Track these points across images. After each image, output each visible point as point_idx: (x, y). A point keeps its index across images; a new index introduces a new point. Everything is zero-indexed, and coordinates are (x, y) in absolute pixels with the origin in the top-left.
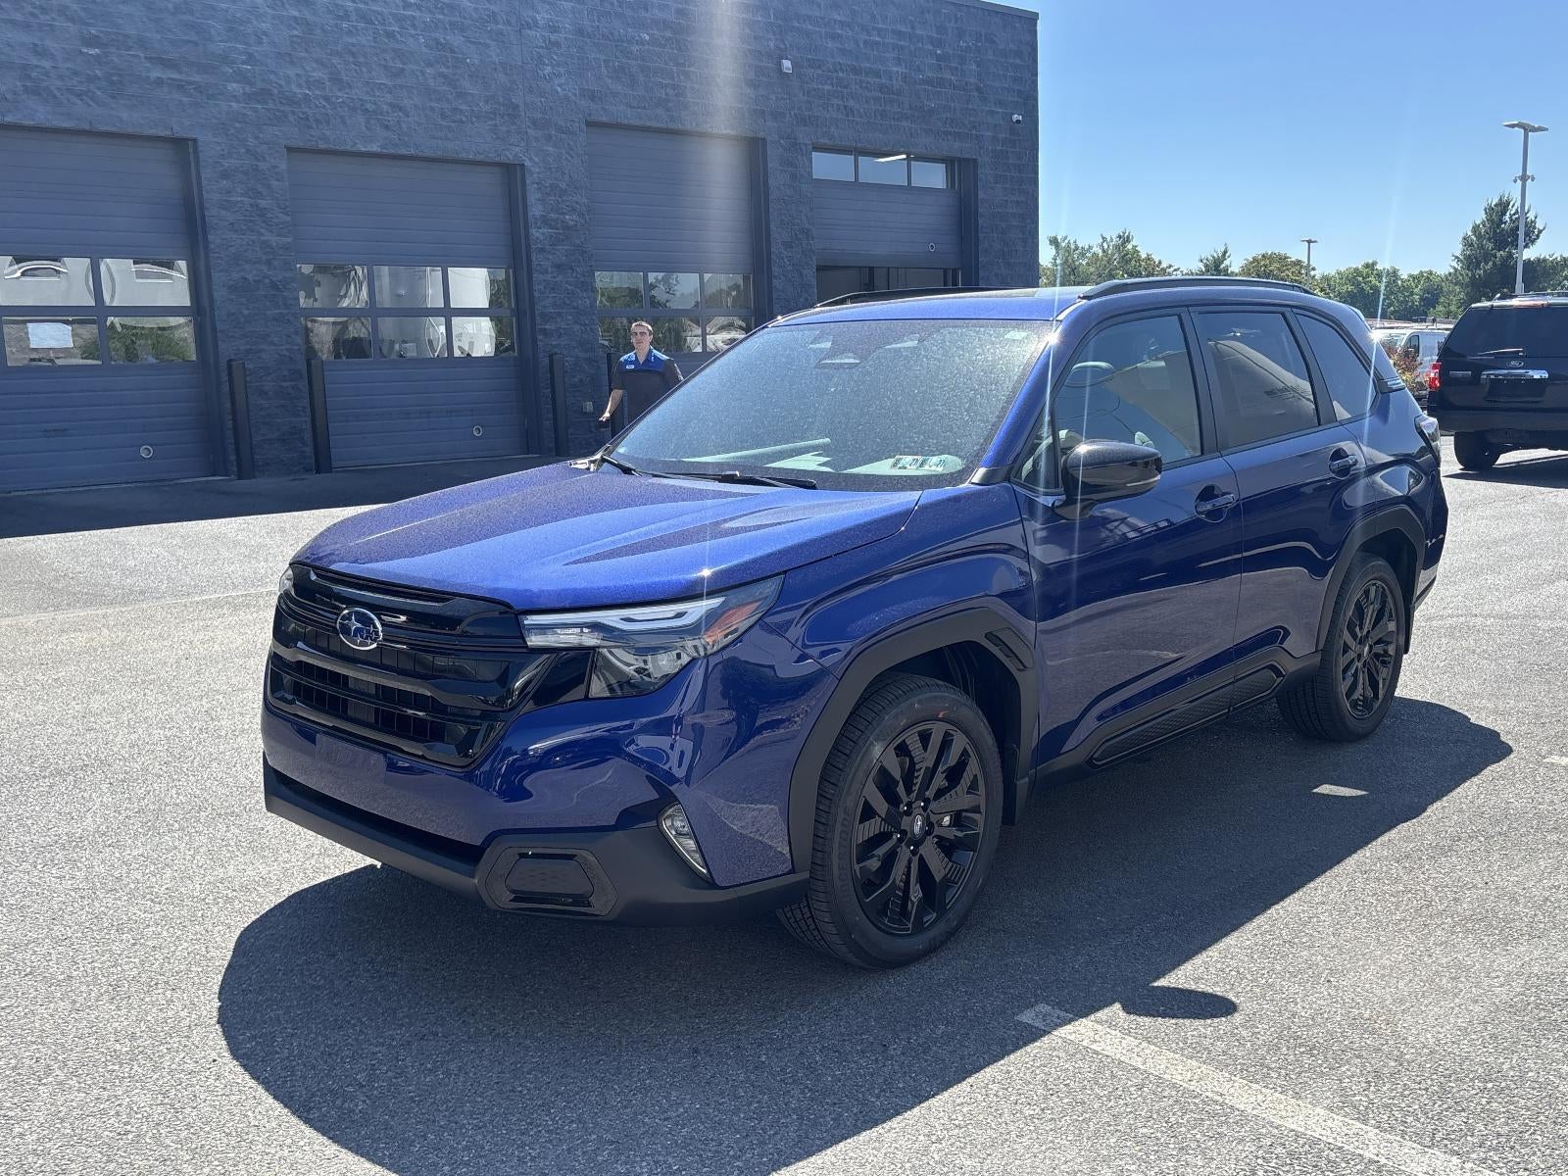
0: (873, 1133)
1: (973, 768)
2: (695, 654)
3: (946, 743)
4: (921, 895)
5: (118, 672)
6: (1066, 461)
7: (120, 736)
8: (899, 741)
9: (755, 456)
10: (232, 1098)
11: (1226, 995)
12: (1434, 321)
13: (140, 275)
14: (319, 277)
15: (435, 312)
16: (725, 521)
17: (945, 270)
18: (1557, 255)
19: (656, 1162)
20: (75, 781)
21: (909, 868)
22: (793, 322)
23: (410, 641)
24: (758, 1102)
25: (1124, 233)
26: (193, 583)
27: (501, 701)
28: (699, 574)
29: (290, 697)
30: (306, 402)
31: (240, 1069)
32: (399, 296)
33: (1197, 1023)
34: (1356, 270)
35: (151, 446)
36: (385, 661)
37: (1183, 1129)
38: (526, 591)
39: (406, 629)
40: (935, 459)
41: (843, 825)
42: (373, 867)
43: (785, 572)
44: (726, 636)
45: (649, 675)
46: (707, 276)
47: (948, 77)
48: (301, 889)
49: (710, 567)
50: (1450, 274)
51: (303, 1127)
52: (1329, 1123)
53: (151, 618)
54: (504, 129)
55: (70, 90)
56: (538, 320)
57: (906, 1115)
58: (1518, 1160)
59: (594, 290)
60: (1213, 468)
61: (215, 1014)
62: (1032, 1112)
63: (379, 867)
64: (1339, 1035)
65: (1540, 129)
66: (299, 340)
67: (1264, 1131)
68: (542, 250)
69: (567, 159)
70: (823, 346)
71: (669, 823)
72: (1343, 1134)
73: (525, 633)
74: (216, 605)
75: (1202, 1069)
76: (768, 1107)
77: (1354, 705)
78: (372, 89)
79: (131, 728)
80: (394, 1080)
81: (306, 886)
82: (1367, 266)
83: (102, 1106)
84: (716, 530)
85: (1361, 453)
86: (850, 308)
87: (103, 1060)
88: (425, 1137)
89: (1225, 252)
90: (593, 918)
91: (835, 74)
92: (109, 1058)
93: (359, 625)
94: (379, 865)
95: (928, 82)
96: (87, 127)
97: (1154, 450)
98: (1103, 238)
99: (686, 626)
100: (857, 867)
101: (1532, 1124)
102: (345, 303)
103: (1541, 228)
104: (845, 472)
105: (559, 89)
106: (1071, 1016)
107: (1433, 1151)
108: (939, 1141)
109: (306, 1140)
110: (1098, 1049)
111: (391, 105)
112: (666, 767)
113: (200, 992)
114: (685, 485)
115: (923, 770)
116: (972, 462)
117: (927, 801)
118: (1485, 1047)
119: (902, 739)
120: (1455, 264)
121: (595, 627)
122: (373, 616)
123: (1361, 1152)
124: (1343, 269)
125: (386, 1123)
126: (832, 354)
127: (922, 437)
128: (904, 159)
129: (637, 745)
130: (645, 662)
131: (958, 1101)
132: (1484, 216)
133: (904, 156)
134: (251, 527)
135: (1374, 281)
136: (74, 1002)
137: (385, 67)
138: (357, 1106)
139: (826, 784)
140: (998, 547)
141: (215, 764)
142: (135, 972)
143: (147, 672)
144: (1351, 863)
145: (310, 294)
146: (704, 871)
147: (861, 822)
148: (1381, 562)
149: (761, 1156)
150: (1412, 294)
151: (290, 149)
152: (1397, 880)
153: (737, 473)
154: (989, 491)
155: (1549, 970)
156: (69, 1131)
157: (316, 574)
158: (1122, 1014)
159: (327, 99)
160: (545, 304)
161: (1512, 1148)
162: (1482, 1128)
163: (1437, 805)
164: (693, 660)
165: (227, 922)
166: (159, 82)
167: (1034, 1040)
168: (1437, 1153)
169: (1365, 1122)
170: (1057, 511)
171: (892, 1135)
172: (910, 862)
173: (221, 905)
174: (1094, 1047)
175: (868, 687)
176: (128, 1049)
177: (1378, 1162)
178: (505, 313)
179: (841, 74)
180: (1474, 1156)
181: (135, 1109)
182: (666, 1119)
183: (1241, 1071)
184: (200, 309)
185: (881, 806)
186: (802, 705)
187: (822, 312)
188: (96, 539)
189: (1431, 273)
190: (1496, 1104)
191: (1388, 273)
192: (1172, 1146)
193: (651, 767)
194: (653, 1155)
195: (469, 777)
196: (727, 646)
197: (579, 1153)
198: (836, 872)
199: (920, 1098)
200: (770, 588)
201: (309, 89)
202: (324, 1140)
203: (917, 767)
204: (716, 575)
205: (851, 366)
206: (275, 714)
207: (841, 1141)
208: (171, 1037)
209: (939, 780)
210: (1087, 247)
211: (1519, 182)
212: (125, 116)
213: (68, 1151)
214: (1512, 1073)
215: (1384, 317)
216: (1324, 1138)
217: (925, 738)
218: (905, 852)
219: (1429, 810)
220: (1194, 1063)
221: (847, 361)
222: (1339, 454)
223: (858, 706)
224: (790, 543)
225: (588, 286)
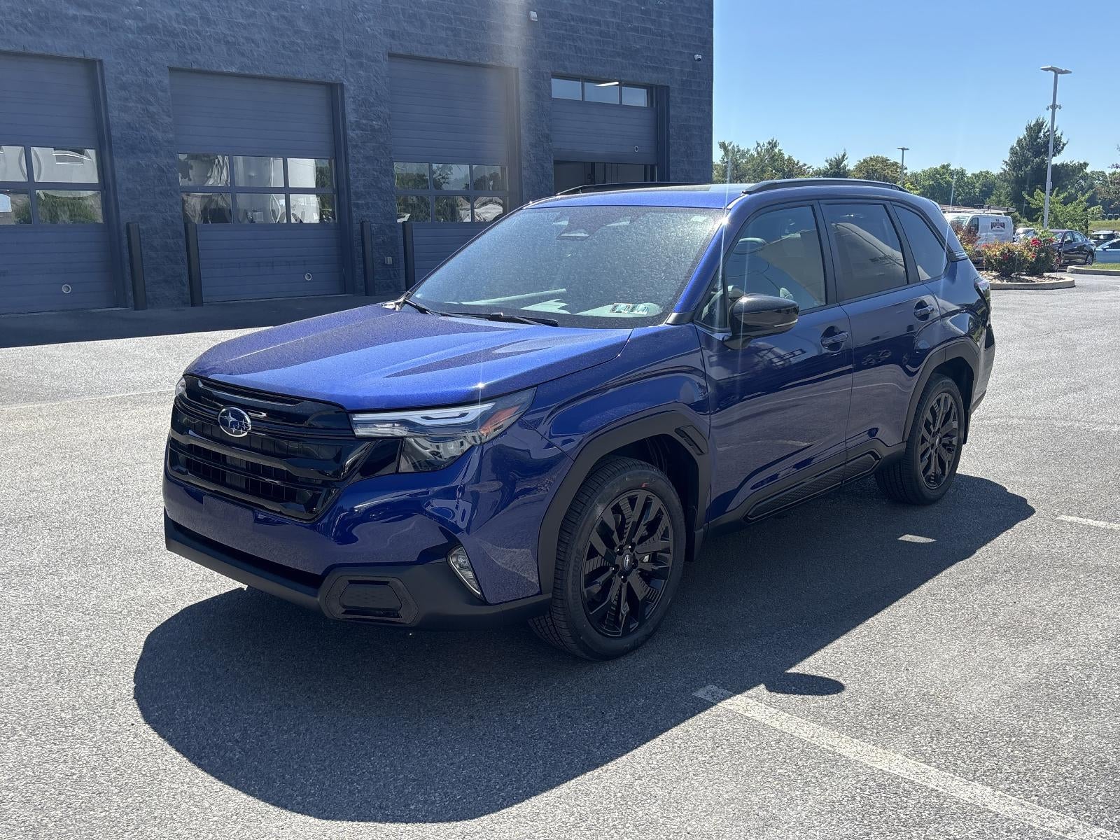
0: (596, 773)
1: (665, 522)
2: (473, 443)
3: (647, 505)
4: (628, 610)
5: (52, 449)
6: (732, 309)
7: (55, 496)
8: (615, 504)
9: (513, 301)
10: (146, 750)
11: (837, 679)
12: (989, 208)
13: (59, 158)
14: (192, 162)
15: (277, 191)
16: (495, 349)
17: (646, 166)
18: (1076, 162)
19: (446, 794)
20: (24, 528)
21: (620, 591)
22: (540, 206)
23: (268, 431)
24: (516, 752)
25: (773, 141)
26: (104, 386)
27: (336, 474)
28: (477, 386)
29: (184, 470)
30: (184, 254)
31: (151, 731)
32: (250, 177)
33: (818, 698)
34: (936, 169)
35: (69, 284)
36: (253, 445)
37: (807, 770)
38: (354, 397)
39: (267, 422)
40: (641, 306)
41: (575, 561)
42: (241, 589)
43: (536, 386)
44: (495, 430)
45: (441, 457)
46: (474, 167)
47: (649, 26)
48: (190, 604)
49: (483, 382)
50: (1001, 174)
51: (197, 770)
52: (905, 765)
53: (74, 410)
54: (328, 57)
55: (9, 23)
56: (353, 197)
57: (617, 761)
58: (1031, 789)
59: (393, 176)
60: (834, 314)
61: (131, 692)
62: (704, 759)
63: (245, 589)
64: (913, 706)
65: (1066, 72)
66: (179, 209)
67: (861, 770)
68: (356, 146)
69: (374, 80)
70: (562, 223)
71: (454, 560)
72: (914, 772)
73: (354, 426)
74: (121, 402)
75: (821, 729)
76: (523, 755)
77: (928, 480)
78: (232, 26)
79: (63, 490)
80: (260, 738)
81: (193, 603)
82: (943, 167)
83: (53, 756)
84: (488, 355)
85: (936, 303)
86: (582, 196)
87: (53, 724)
88: (283, 777)
89: (844, 155)
90: (398, 625)
91: (568, 23)
92: (57, 723)
93: (235, 420)
94: (245, 587)
95: (636, 29)
96: (21, 50)
97: (793, 302)
98: (758, 144)
99: (468, 423)
100: (585, 591)
101: (1041, 765)
102: (211, 182)
103: (1065, 142)
104: (578, 314)
105: (369, 29)
106: (731, 693)
107: (974, 784)
108: (640, 778)
109: (199, 779)
110: (749, 715)
111: (246, 38)
112: (453, 521)
113: (121, 677)
114: (465, 322)
115: (631, 524)
116: (667, 309)
117: (633, 545)
118: (1010, 714)
119: (616, 502)
120: (1004, 167)
121: (403, 423)
122: (243, 412)
123: (926, 784)
124: (926, 169)
125: (256, 767)
126: (569, 229)
127: (632, 290)
128: (616, 85)
129: (432, 506)
130: (438, 447)
131: (653, 751)
132: (1025, 133)
133: (617, 83)
134: (145, 345)
135: (948, 178)
136: (30, 684)
137: (242, 10)
138: (235, 755)
139: (564, 533)
140: (685, 368)
141: (125, 516)
142: (73, 663)
143: (72, 450)
144: (924, 588)
145: (186, 176)
146: (479, 593)
147: (587, 560)
148: (949, 381)
149: (518, 789)
150: (974, 187)
151: (171, 69)
152: (955, 600)
153: (502, 314)
154: (679, 329)
155: (1055, 661)
156: (31, 773)
157: (202, 382)
158: (766, 692)
159: (198, 33)
160: (358, 184)
161: (1028, 781)
162: (1008, 768)
163: (984, 548)
164: (472, 448)
165: (138, 628)
166: (75, 18)
167: (706, 709)
168: (976, 784)
169: (929, 764)
170: (726, 343)
171: (608, 774)
172: (621, 586)
173: (133, 616)
174: (746, 714)
175: (594, 466)
176: (70, 716)
177: (937, 790)
178: (328, 191)
179: (572, 23)
180: (1002, 786)
181: (77, 758)
182: (452, 764)
183: (847, 730)
184: (106, 185)
185: (602, 548)
186: (546, 478)
187: (561, 199)
188: (31, 352)
189: (987, 173)
190: (1018, 752)
191: (958, 173)
192: (799, 781)
193: (441, 520)
194: (443, 788)
195: (313, 527)
196: (496, 437)
197: (392, 787)
198: (570, 593)
199: (627, 749)
200: (526, 397)
201: (185, 24)
202: (212, 779)
203: (627, 521)
204: (488, 387)
205: (583, 239)
206: (174, 482)
207: (572, 779)
208: (101, 709)
209: (642, 531)
210: (746, 150)
211: (1051, 110)
212: (49, 42)
213: (30, 787)
214: (1028, 731)
215: (955, 204)
216: (902, 775)
217: (632, 501)
218: (618, 580)
219: (977, 552)
220: (815, 725)
221: (579, 235)
222: (922, 305)
223: (586, 478)
224: (541, 365)
225: (389, 172)
